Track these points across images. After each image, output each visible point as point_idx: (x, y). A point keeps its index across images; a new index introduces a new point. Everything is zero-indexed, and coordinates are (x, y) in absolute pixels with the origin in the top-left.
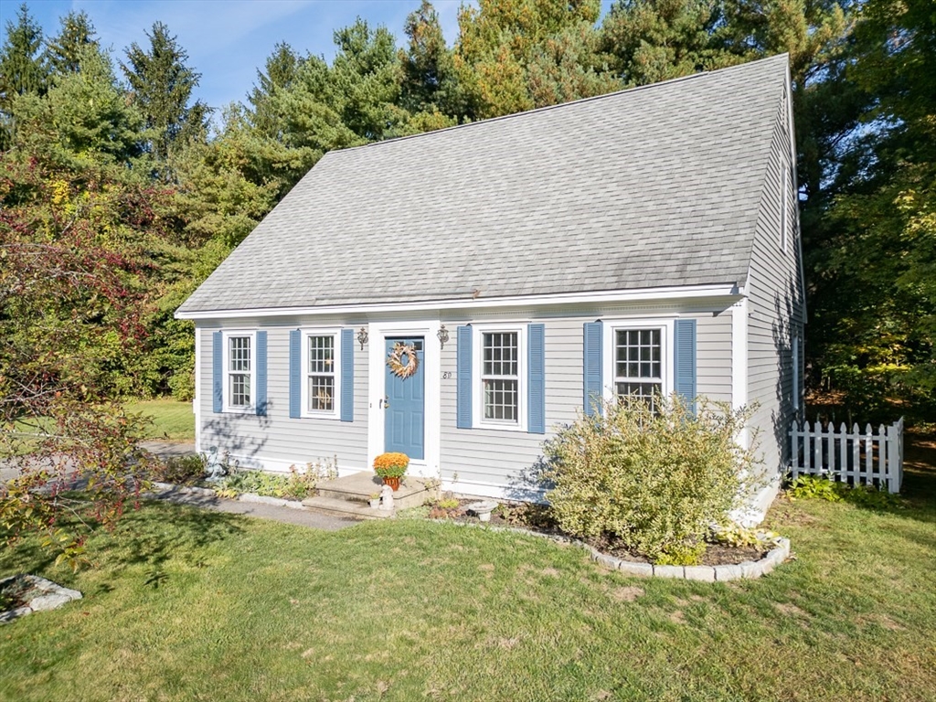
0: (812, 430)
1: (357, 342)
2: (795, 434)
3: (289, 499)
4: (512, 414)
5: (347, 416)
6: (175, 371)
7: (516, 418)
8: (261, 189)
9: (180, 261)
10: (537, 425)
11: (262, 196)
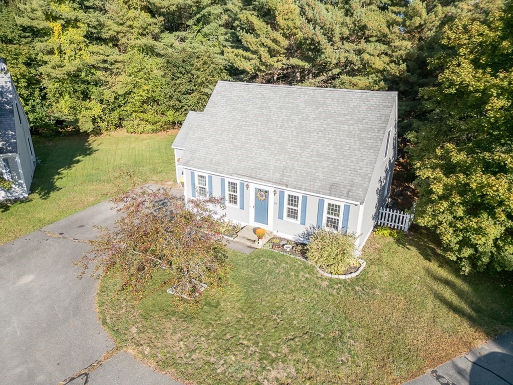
0: (386, 210)
1: (245, 188)
2: (381, 211)
3: (229, 237)
4: (296, 217)
5: (242, 208)
6: (125, 119)
7: (297, 218)
8: (154, 20)
9: (119, 62)
10: (303, 223)
11: (155, 24)
